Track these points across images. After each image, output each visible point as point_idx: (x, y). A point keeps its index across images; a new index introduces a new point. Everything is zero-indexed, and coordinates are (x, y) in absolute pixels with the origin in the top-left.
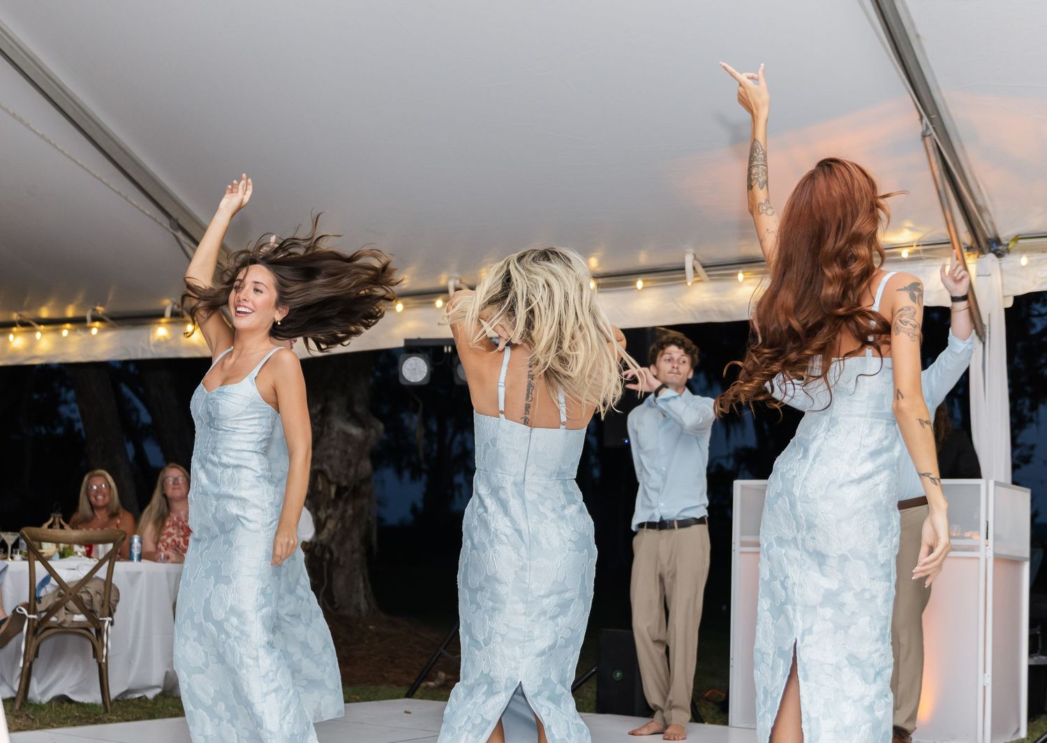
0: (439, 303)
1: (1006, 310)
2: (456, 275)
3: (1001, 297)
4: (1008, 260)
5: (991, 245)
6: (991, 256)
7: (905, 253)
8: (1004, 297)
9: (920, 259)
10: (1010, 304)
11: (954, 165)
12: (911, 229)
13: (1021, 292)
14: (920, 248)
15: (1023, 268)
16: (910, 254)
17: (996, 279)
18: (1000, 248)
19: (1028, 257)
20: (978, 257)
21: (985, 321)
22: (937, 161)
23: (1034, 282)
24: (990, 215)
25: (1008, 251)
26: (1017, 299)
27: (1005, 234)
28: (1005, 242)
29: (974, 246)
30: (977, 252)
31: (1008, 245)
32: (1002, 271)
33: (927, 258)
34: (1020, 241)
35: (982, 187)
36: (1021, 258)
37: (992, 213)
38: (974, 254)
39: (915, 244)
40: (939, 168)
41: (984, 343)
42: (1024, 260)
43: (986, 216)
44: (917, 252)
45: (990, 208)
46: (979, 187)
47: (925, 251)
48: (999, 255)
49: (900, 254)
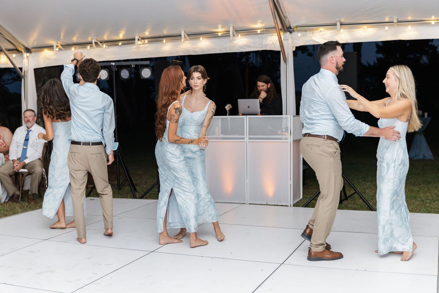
0: (88, 47)
1: (293, 51)
2: (95, 38)
3: (292, 47)
4: (294, 34)
5: (289, 29)
6: (288, 33)
7: (259, 31)
8: (293, 47)
9: (264, 33)
10: (294, 49)
11: (277, 4)
12: (261, 23)
13: (298, 45)
14: (264, 30)
15: (298, 37)
16: (260, 31)
17: (290, 41)
18: (291, 30)
19: (300, 33)
20: (284, 33)
21: (287, 56)
22: (272, 3)
23: (302, 42)
24: (288, 19)
25: (294, 31)
26: (296, 47)
27: (293, 25)
28: (292, 28)
29: (282, 29)
30: (284, 32)
31: (294, 29)
32: (292, 38)
33: (266, 33)
34: (298, 28)
35: (286, 10)
36: (298, 34)
37: (289, 18)
38: (283, 32)
39: (262, 28)
40: (273, 5)
41: (286, 64)
42: (299, 35)
43: (287, 19)
44: (263, 31)
45: (288, 17)
46: (285, 10)
47: (265, 31)
48: (291, 32)
49: (257, 32)
